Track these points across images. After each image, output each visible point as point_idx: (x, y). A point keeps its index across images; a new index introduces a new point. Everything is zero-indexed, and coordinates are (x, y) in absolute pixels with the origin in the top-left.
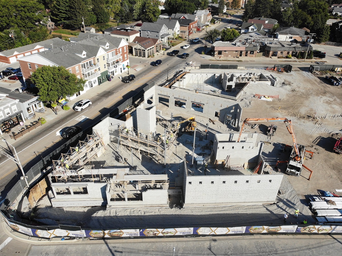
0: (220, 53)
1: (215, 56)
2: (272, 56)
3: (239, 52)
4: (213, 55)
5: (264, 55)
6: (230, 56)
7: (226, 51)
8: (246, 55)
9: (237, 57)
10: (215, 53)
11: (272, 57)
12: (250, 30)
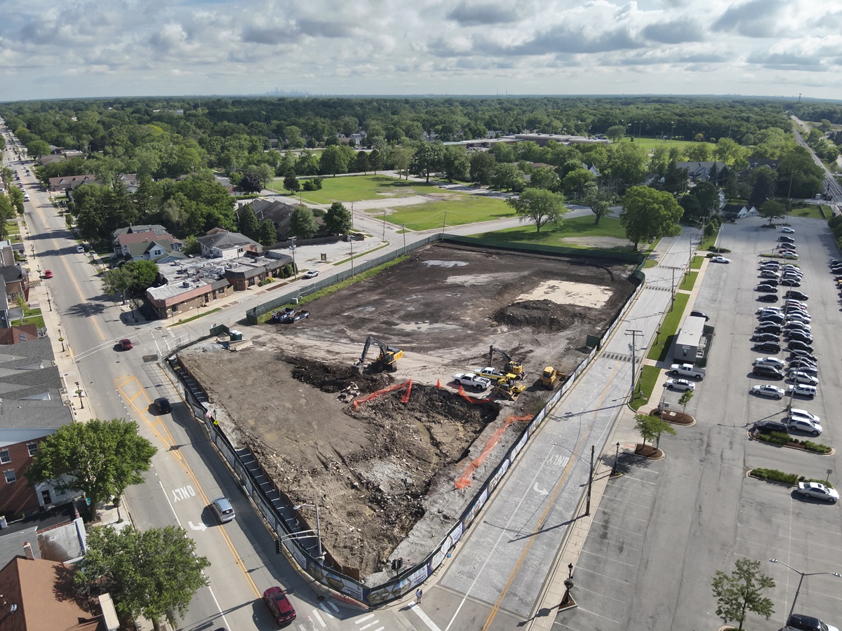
0: (174, 308)
1: (169, 316)
2: (249, 286)
3: (204, 297)
4: (166, 317)
5: (236, 289)
6: (191, 308)
7: (183, 302)
8: (215, 298)
9: (202, 306)
10: (167, 312)
11: (251, 287)
12: (153, 255)
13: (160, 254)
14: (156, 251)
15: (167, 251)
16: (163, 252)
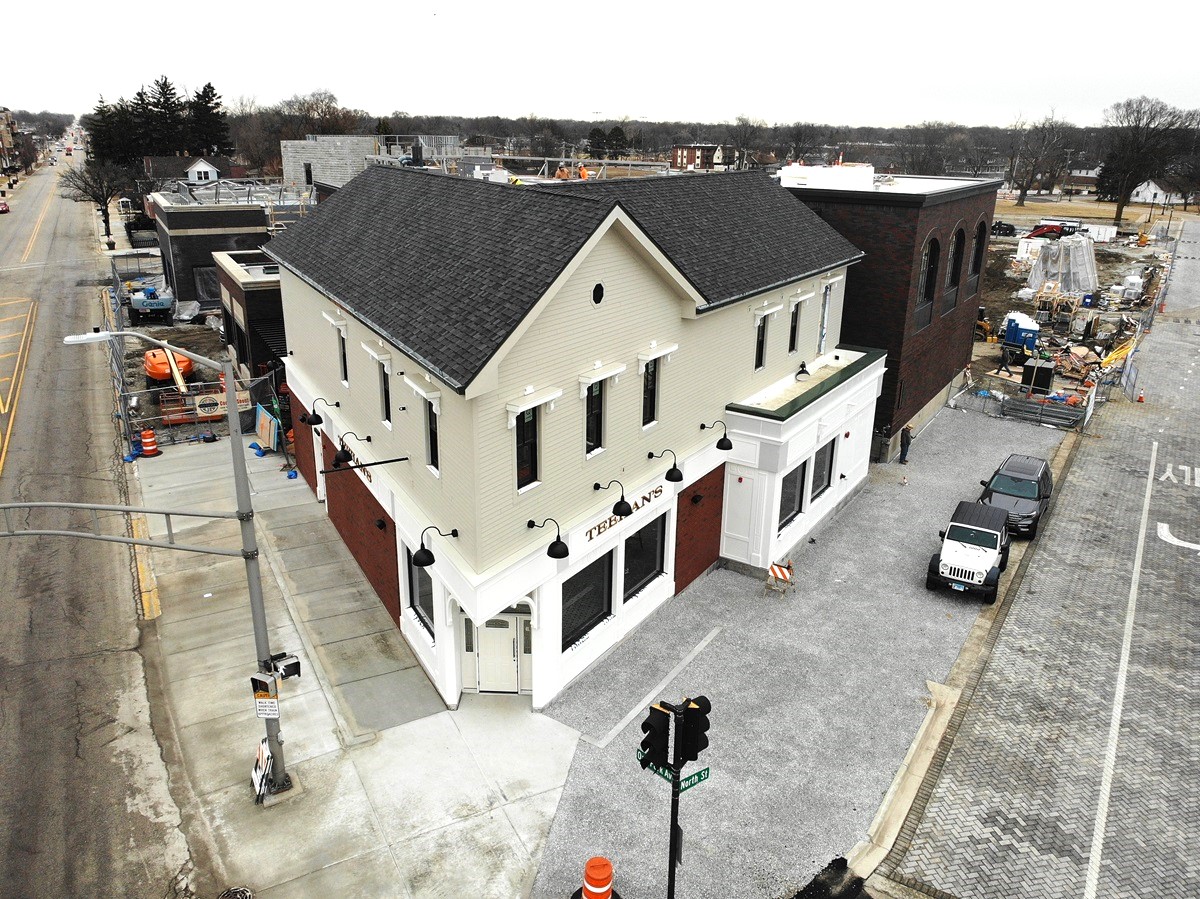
12: (193, 178)
13: (207, 178)
14: (199, 173)
15: (220, 175)
16: (213, 176)
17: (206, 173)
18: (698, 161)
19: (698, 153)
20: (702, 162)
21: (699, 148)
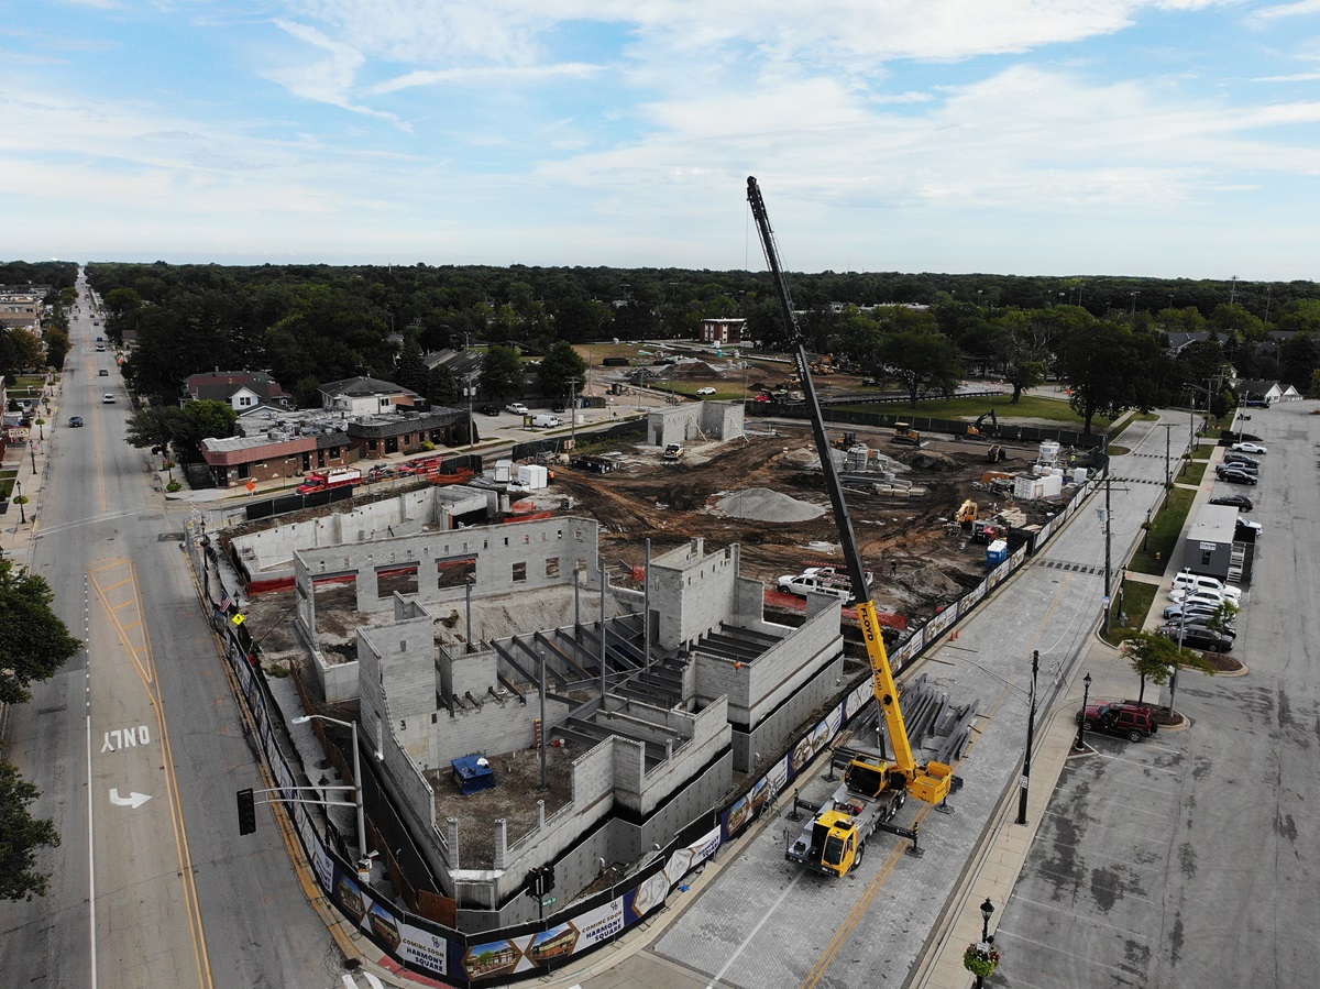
0: (243, 470)
1: (232, 484)
2: (387, 452)
3: (301, 458)
4: (224, 484)
5: (363, 456)
6: (276, 475)
7: (260, 462)
8: (322, 465)
9: (296, 475)
10: (229, 475)
11: (391, 455)
12: (236, 405)
13: (248, 403)
14: (242, 399)
15: (260, 400)
16: (254, 402)
17: (248, 399)
18: (725, 336)
19: (725, 329)
20: (729, 337)
21: (725, 323)
